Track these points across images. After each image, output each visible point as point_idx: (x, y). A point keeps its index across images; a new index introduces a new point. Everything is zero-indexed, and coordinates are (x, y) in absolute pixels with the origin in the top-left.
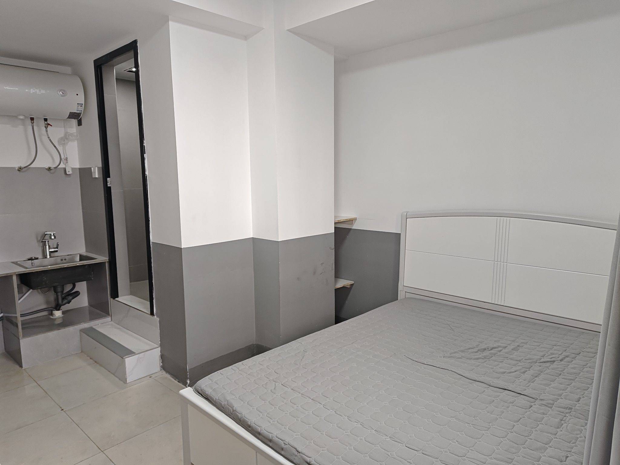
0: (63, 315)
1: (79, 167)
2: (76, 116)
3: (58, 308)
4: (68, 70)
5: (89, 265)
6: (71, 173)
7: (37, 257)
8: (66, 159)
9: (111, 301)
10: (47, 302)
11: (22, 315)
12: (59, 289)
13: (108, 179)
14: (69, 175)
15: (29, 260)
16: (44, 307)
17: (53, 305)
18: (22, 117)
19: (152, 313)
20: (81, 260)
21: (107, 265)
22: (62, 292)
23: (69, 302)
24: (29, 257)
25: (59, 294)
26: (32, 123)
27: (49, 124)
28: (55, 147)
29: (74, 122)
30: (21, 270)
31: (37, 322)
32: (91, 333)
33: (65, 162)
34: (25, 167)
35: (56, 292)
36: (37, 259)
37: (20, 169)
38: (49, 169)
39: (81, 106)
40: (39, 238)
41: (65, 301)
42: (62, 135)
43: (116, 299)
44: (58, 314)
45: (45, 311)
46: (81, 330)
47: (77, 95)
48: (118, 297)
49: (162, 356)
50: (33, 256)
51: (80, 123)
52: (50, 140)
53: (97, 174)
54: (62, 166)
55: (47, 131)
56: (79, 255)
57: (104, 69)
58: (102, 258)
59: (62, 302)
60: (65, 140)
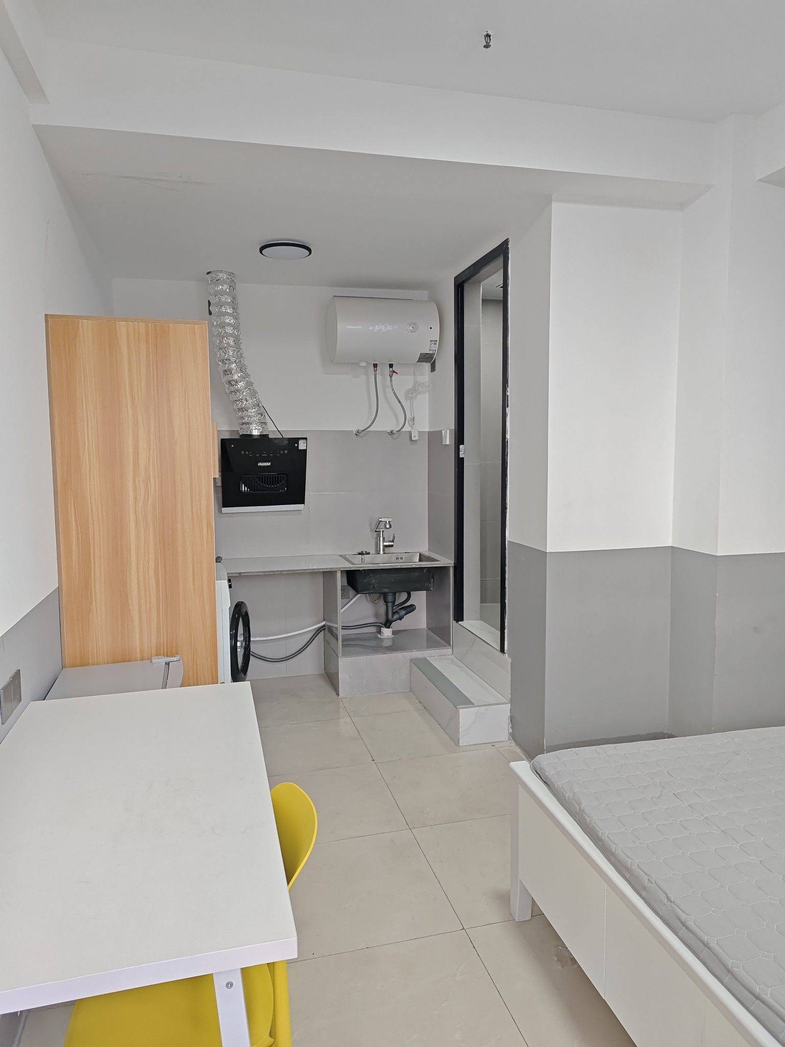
0: (393, 636)
1: (427, 430)
2: (427, 358)
3: (388, 624)
4: (424, 294)
5: (429, 569)
6: (416, 438)
7: (368, 551)
8: (413, 419)
9: (453, 623)
10: (377, 615)
11: (344, 628)
12: (390, 598)
13: (461, 446)
14: (415, 441)
15: (359, 554)
16: (372, 620)
17: (383, 620)
18: (363, 364)
19: (502, 650)
20: (420, 560)
21: (452, 571)
22: (394, 602)
23: (400, 619)
24: (360, 551)
25: (390, 605)
26: (375, 371)
27: (394, 372)
28: (400, 402)
29: (427, 366)
30: (348, 566)
31: (360, 639)
32: (423, 665)
33: (411, 423)
34: (363, 431)
35: (386, 602)
36: (369, 554)
37: (358, 433)
38: (392, 433)
39: (435, 344)
40: (373, 527)
41: (396, 616)
42: (410, 386)
43: (460, 623)
44: (387, 633)
45: (374, 626)
46: (411, 660)
47: (431, 328)
48: (462, 620)
49: (512, 719)
50: (364, 550)
51: (433, 368)
52: (394, 393)
53: (448, 439)
54: (407, 428)
55: (391, 381)
56: (418, 554)
57: (467, 287)
58: (447, 561)
59: (393, 617)
60: (412, 393)
